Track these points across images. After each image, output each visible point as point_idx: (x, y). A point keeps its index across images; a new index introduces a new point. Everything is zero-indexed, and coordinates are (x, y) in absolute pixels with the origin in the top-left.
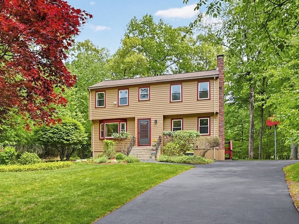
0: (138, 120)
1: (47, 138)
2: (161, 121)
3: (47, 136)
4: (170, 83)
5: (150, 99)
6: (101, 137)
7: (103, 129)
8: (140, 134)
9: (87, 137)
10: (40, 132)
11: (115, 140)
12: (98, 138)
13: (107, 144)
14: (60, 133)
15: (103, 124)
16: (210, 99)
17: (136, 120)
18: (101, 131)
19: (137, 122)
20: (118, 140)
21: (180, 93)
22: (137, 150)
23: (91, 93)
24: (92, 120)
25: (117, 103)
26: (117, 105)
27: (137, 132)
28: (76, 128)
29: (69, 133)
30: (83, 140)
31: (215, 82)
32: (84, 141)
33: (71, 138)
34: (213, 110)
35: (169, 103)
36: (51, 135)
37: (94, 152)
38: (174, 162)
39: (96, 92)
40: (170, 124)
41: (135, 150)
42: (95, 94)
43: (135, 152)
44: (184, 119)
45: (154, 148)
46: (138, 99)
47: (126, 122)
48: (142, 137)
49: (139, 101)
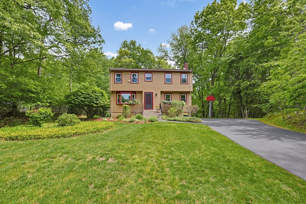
0: (145, 93)
1: (79, 102)
2: (159, 94)
3: (79, 100)
4: (165, 72)
5: (152, 80)
6: (118, 103)
7: (119, 97)
8: (146, 102)
10: (72, 96)
11: (130, 105)
12: (116, 103)
13: (125, 108)
14: (91, 98)
15: (119, 94)
16: (188, 84)
17: (143, 93)
18: (117, 98)
20: (131, 105)
22: (147, 112)
23: (111, 73)
24: (111, 91)
26: (130, 82)
27: (144, 100)
28: (102, 95)
29: (98, 98)
31: (190, 74)
33: (99, 103)
34: (190, 90)
35: (164, 84)
36: (83, 99)
37: (112, 112)
38: (181, 121)
39: (115, 73)
40: (164, 96)
41: (145, 112)
42: (114, 74)
43: (146, 114)
44: (172, 94)
45: (159, 111)
46: (144, 80)
47: (136, 94)
48: (147, 104)
49: (145, 81)
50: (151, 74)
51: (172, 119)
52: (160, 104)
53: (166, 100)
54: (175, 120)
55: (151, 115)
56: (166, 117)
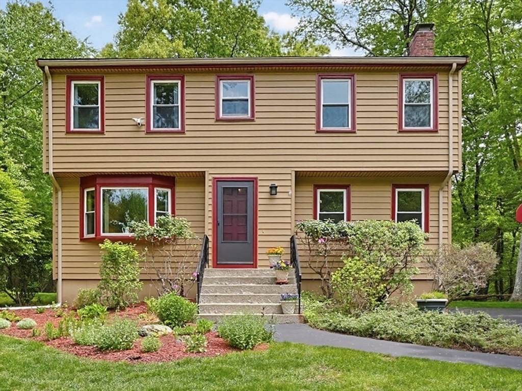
0: (217, 181)
2: (287, 190)
4: (318, 71)
5: (253, 115)
6: (88, 233)
7: (94, 206)
8: (221, 227)
9: (37, 229)
11: (140, 242)
12: (78, 236)
13: (113, 258)
15: (93, 189)
16: (435, 131)
17: (208, 183)
18: (85, 212)
19: (211, 189)
20: (149, 244)
21: (348, 105)
22: (221, 280)
23: (50, 82)
24: (54, 173)
25: (144, 122)
26: (144, 128)
27: (211, 220)
30: (20, 240)
31: (451, 79)
32: (25, 244)
34: (445, 164)
35: (313, 133)
37: (63, 280)
38: (405, 339)
39: (70, 79)
40: (312, 200)
41: (212, 281)
42: (64, 86)
43: (216, 289)
44: (352, 188)
45: (283, 276)
46: (213, 116)
47: (172, 187)
48: (227, 236)
49: (218, 120)
50: (249, 82)
51: (351, 322)
52: (292, 240)
53: (323, 218)
54: (369, 333)
55: (243, 299)
56: (320, 312)
